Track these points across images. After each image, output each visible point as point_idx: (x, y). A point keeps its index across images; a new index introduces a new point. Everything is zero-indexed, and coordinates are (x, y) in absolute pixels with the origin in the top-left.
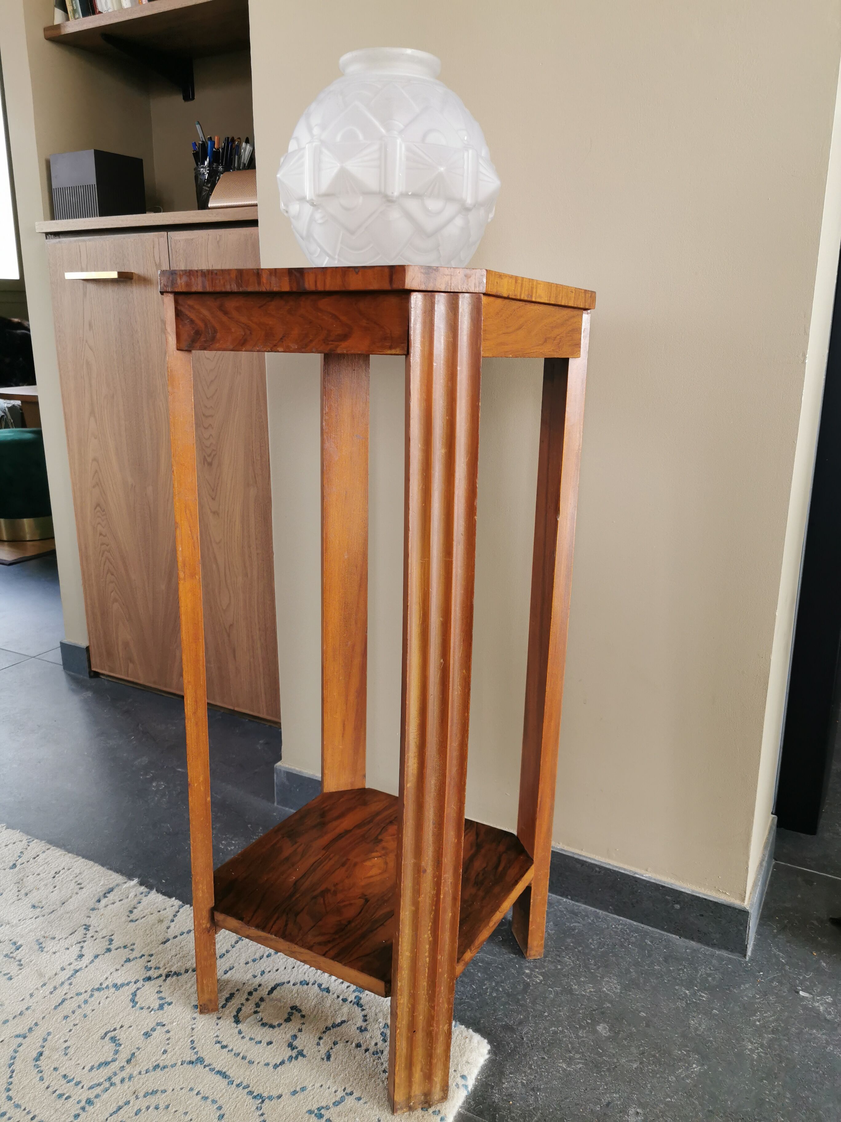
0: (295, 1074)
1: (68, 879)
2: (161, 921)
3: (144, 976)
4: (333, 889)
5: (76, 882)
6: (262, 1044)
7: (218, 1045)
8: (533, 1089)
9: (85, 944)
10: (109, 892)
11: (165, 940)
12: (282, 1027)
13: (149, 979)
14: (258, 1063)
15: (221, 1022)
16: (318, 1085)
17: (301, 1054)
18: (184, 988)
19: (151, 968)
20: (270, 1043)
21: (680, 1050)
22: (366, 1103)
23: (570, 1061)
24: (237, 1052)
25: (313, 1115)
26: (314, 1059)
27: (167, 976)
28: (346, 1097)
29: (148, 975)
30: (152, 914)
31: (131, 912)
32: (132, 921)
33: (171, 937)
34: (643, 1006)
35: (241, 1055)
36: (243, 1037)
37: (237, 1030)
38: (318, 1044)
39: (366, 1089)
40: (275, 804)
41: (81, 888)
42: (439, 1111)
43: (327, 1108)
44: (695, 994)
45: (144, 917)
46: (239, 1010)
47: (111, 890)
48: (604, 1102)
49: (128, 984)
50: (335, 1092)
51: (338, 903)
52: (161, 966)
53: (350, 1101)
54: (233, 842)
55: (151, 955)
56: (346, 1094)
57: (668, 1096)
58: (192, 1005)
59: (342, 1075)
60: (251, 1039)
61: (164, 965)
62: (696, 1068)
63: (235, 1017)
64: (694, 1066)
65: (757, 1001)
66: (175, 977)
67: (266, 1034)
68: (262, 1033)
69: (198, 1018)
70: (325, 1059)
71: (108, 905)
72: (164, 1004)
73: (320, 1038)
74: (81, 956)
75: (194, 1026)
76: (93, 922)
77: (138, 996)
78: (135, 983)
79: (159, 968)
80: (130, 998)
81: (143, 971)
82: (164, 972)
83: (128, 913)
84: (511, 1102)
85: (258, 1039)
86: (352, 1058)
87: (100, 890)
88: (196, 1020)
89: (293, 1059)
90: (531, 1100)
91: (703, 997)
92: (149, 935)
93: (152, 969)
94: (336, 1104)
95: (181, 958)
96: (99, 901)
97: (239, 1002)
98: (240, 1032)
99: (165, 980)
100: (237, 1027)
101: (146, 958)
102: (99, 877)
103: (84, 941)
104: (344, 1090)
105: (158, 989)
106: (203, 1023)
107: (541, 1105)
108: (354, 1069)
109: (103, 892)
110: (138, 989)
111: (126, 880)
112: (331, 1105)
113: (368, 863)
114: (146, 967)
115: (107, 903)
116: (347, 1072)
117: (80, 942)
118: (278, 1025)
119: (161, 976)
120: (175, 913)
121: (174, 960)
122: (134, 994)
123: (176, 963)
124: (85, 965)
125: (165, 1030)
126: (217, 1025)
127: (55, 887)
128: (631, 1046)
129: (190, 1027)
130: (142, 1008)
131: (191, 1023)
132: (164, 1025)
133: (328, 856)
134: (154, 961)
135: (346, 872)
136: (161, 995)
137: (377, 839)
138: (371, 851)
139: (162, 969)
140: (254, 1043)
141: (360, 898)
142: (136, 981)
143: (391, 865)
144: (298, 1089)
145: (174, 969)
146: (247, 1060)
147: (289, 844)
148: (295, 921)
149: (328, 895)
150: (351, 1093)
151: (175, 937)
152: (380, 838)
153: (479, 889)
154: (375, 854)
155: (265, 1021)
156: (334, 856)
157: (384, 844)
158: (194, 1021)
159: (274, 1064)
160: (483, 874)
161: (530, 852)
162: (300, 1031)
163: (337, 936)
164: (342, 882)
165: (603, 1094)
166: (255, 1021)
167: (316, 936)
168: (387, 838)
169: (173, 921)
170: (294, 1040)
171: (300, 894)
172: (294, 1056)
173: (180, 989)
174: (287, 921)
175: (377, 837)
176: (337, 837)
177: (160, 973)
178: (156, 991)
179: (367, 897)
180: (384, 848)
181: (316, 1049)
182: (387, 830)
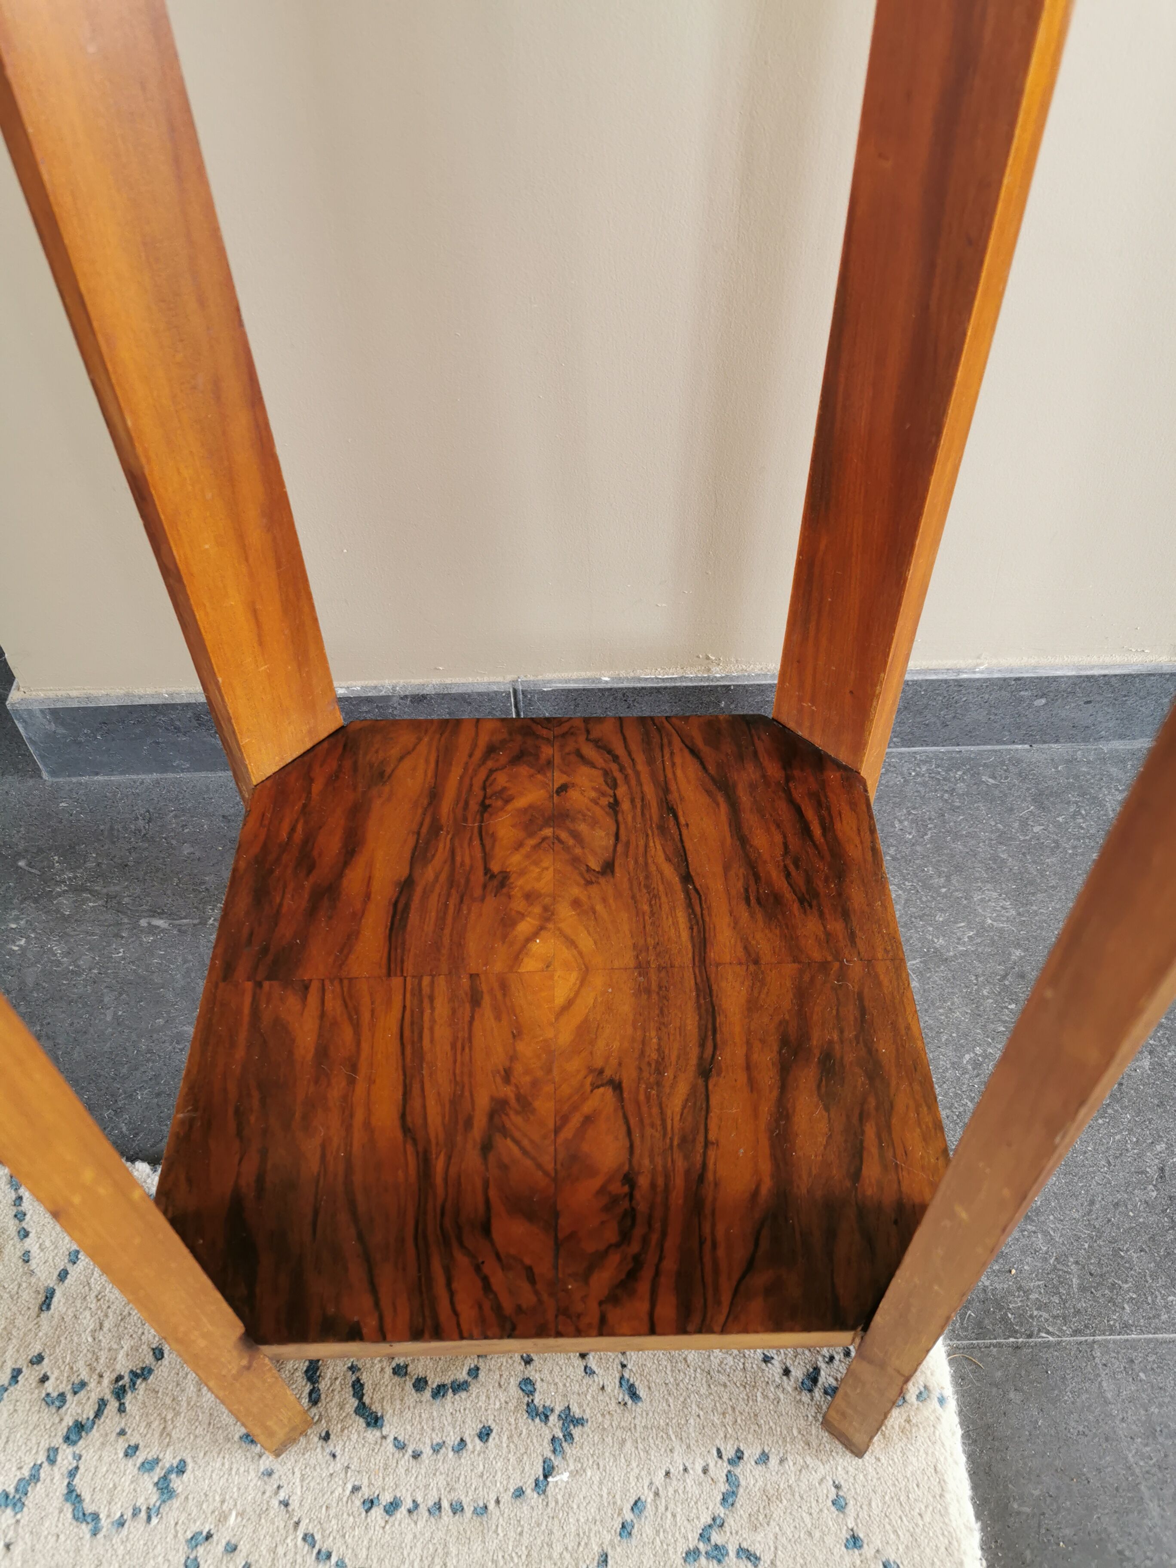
0: (596, 1479)
3: (62, 1430)
4: (508, 1091)
6: (470, 1446)
7: (377, 1512)
11: (41, 1298)
12: (482, 1374)
13: (80, 1428)
14: (498, 1502)
15: (336, 1444)
16: (659, 1478)
17: (570, 1420)
18: (184, 1404)
19: (62, 1396)
20: (485, 1434)
22: (782, 1461)
24: (430, 1503)
25: (703, 1560)
26: (607, 1417)
27: (120, 1393)
28: (737, 1471)
29: (69, 1421)
33: (52, 1282)
35: (445, 1504)
36: (416, 1456)
37: (389, 1443)
38: (588, 1371)
39: (760, 1426)
40: (45, 775)
42: (925, 1387)
43: (717, 1523)
46: (358, 1388)
48: (1153, 1172)
49: (34, 1477)
50: (705, 1471)
51: (557, 1131)
52: (84, 1375)
53: (748, 1472)
54: (14, 926)
55: (38, 1360)
56: (730, 1462)
58: (236, 1437)
59: (692, 1421)
60: (437, 1449)
61: (92, 1370)
63: (357, 1411)
66: (141, 1385)
68: (449, 1418)
69: (276, 1467)
70: (630, 1402)
72: (165, 1478)
75: (282, 1495)
77: (86, 1496)
78: (52, 1461)
79: (83, 1384)
80: (69, 1515)
81: (47, 1416)
82: (105, 1389)
84: (1013, 1271)
85: (452, 1440)
88: (275, 1476)
89: (564, 1444)
90: (1039, 1241)
93: (69, 1397)
94: (728, 1499)
95: (117, 1326)
98: (400, 1446)
99: (122, 1409)
100: (384, 1437)
101: (29, 1376)
104: (720, 1456)
105: (121, 1445)
106: (298, 1474)
107: (1063, 1244)
108: (703, 1391)
110: (73, 1473)
112: (721, 1511)
113: (529, 965)
114: (48, 1400)
116: (694, 1406)
118: (469, 1374)
119: (102, 1404)
120: (14, 1210)
121: (105, 1339)
122: (72, 1495)
123: (115, 1346)
125: (221, 1548)
126: (334, 1456)
129: (275, 1503)
130: (121, 1523)
131: (270, 1489)
132: (209, 1536)
133: (418, 992)
134: (56, 1373)
135: (498, 1018)
136: (141, 1456)
137: (493, 876)
138: (507, 922)
139: (92, 1385)
140: (451, 1454)
141: (595, 1087)
142: (52, 1457)
143: (586, 942)
144: (628, 1516)
145: (123, 1366)
146: (468, 1511)
147: (292, 1001)
148: (498, 1257)
149: (514, 1120)
150: (739, 1456)
151: (63, 1275)
152: (495, 867)
153: (822, 915)
154: (524, 927)
155: (434, 1382)
156: (432, 983)
157: (520, 884)
158: (274, 1482)
159: (531, 1482)
160: (797, 867)
161: (843, 756)
162: (528, 1361)
163: (635, 1247)
164: (513, 1057)
165: (1140, 1156)
166: (412, 1396)
167: (585, 1277)
168: (516, 859)
169: (26, 1234)
170: (531, 1393)
171: (442, 1157)
172: (561, 1435)
173: (177, 1414)
174: (478, 1268)
175: (487, 870)
176: (394, 916)
177: (94, 1397)
178: (121, 1455)
179: (608, 1073)
180: (530, 897)
181: (595, 1387)
182: (493, 836)
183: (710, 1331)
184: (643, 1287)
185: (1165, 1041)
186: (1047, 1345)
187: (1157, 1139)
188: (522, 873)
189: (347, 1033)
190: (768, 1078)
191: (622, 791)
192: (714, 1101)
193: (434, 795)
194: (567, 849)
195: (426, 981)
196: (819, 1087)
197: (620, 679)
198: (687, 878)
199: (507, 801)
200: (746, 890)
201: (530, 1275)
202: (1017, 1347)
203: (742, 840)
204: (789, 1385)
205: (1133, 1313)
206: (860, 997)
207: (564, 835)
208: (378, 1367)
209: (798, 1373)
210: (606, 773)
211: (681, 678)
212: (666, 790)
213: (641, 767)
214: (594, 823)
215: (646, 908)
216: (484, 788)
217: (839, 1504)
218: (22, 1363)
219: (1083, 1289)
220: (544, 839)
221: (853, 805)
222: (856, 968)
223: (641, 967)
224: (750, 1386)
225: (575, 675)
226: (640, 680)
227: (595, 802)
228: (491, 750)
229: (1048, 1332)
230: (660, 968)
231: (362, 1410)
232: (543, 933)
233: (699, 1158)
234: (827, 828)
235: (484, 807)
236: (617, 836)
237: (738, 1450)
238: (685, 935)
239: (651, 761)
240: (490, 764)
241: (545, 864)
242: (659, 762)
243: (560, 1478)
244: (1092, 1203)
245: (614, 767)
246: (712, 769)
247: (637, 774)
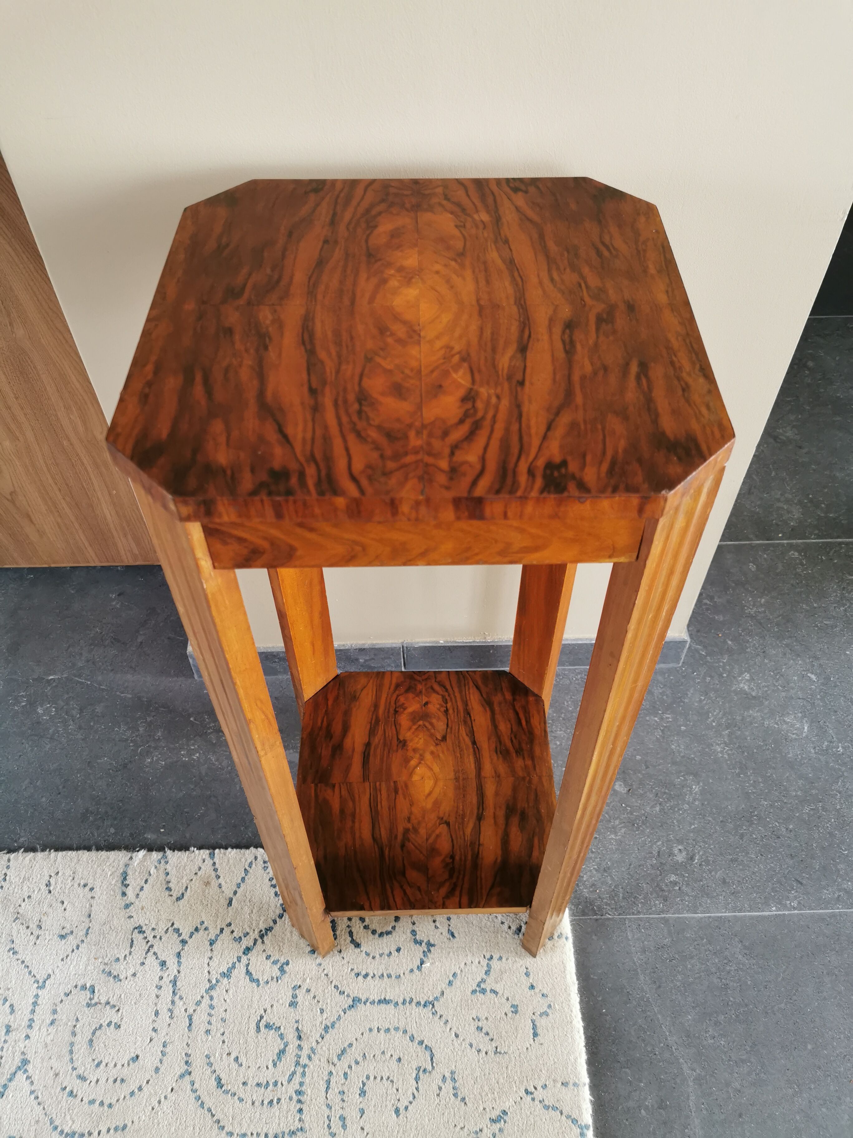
0: (439, 966)
1: (68, 887)
2: (207, 884)
3: (242, 950)
4: (409, 826)
5: (79, 885)
6: (393, 954)
7: (360, 978)
8: (605, 871)
9: (155, 949)
10: (125, 879)
11: (228, 901)
12: (397, 928)
13: (248, 949)
14: (404, 974)
15: (344, 954)
16: (462, 965)
17: (430, 945)
18: (286, 940)
19: (240, 938)
20: (398, 950)
21: (678, 778)
22: (507, 959)
23: (614, 830)
24: (380, 974)
25: (478, 993)
26: (444, 943)
27: (262, 937)
28: (491, 963)
29: (244, 947)
30: (192, 880)
31: (169, 889)
32: (178, 899)
33: (231, 895)
34: (635, 750)
35: (385, 975)
36: (374, 958)
37: (364, 953)
38: (437, 928)
39: (499, 947)
40: (196, 677)
41: (92, 889)
42: (561, 933)
43: (483, 981)
44: (662, 719)
45: (187, 888)
46: (351, 934)
47: (125, 876)
48: (655, 853)
49: (234, 966)
50: (479, 963)
51: (427, 840)
52: (248, 930)
53: (495, 964)
54: (193, 748)
55: (229, 925)
56: (489, 960)
57: (691, 824)
58: (307, 952)
59: (474, 945)
60: (381, 955)
61: (250, 928)
62: (696, 788)
63: (351, 942)
64: (694, 787)
65: (705, 702)
66: (269, 933)
67: (387, 944)
69: (322, 962)
70: (452, 938)
71: (138, 895)
72: (282, 966)
73: (434, 921)
74: (163, 964)
75: (325, 972)
76: (140, 920)
77: (254, 973)
78: (239, 961)
79: (248, 933)
80: (248, 980)
81: (236, 945)
82: (256, 935)
83: (167, 893)
84: (597, 891)
85: (387, 952)
86: (471, 925)
87: (115, 881)
88: (323, 965)
89: (428, 953)
90: (609, 880)
91: (669, 718)
92: (209, 905)
93: (243, 938)
94: (487, 973)
95: (258, 911)
96: (124, 894)
97: (344, 926)
98: (368, 954)
99: (263, 942)
100: (361, 951)
101: (227, 931)
102: (98, 866)
103: (152, 946)
104: (485, 958)
105: (264, 955)
106: (330, 964)
107: (618, 881)
109: (120, 882)
110: (247, 965)
111: (129, 855)
112: (485, 977)
113: (415, 778)
114: (235, 939)
115: (136, 893)
116: (475, 940)
117: (149, 950)
118: (392, 929)
119: (256, 941)
120: (213, 866)
121: (254, 917)
122: (248, 972)
123: (258, 920)
124: (176, 971)
125: (305, 990)
126: (343, 958)
127: (63, 903)
128: (646, 793)
129: (323, 975)
130: (267, 982)
131: (321, 970)
132: (300, 986)
133: (375, 789)
134: (237, 929)
135: (405, 799)
136: (272, 959)
137: (400, 742)
138: (407, 760)
139: (251, 933)
140: (386, 957)
141: (440, 824)
142: (239, 959)
143: (436, 769)
144: (451, 978)
145: (262, 926)
146: (393, 977)
147: (329, 791)
148: (408, 883)
149: (412, 836)
150: (491, 958)
151: (235, 893)
152: (401, 738)
153: (524, 758)
154: (413, 763)
155: (379, 931)
156: (380, 785)
157: (411, 745)
158: (322, 967)
159: (416, 967)
160: (515, 738)
161: (536, 691)
162: (414, 924)
163: (454, 880)
164: (411, 813)
165: (651, 847)
166: (371, 936)
167: (438, 890)
168: (408, 735)
169: (219, 877)
170: (415, 935)
171: (387, 849)
172: (426, 950)
173: (284, 944)
174: (402, 887)
175: (398, 739)
176: (364, 758)
177: (252, 938)
178: (265, 958)
179: (445, 819)
180: (415, 750)
181: (439, 933)
182: (400, 725)
183: (479, 907)
184: (457, 893)
185: (666, 800)
186: (609, 919)
187: (659, 840)
188: (412, 740)
189: (351, 804)
190: (501, 821)
191: (449, 705)
192: (482, 829)
193: (376, 706)
194: (428, 730)
195: (378, 784)
196: (519, 824)
197: (448, 642)
198: (474, 743)
199: (405, 709)
200: (496, 748)
201: (419, 889)
202: (597, 920)
203: (495, 726)
204: (510, 932)
205: (642, 907)
206: (536, 790)
207: (427, 724)
208: (358, 926)
209: (514, 928)
210: (443, 697)
211: (474, 642)
212: (467, 705)
213: (457, 694)
214: (439, 719)
215: (459, 755)
216: (395, 703)
217: (527, 974)
218: (224, 926)
219: (624, 898)
220: (420, 726)
221: (538, 712)
222: (535, 779)
223: (457, 779)
224: (496, 932)
225: (428, 640)
226: (456, 642)
227: (439, 710)
228: (397, 686)
229: (609, 914)
230: (464, 779)
231: (353, 941)
232: (420, 765)
233: (476, 849)
234: (528, 722)
235: (396, 712)
236: (447, 725)
237: (491, 956)
238: (473, 766)
239: (460, 692)
240: (397, 692)
241: (420, 736)
242: (464, 693)
243: (427, 965)
244: (630, 865)
245: (446, 694)
246: (484, 696)
247: (455, 697)
